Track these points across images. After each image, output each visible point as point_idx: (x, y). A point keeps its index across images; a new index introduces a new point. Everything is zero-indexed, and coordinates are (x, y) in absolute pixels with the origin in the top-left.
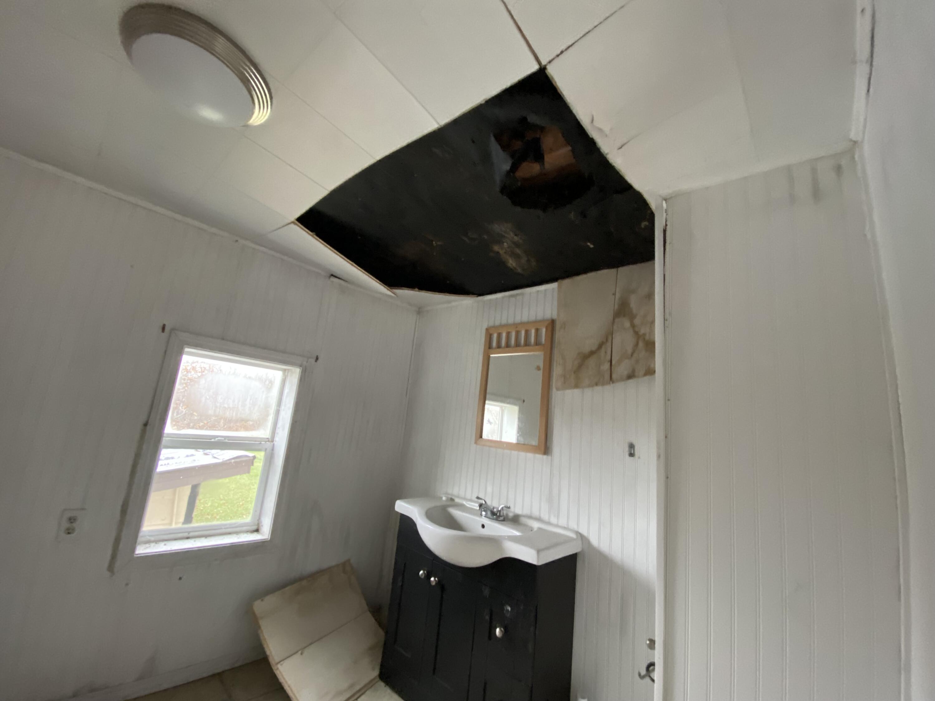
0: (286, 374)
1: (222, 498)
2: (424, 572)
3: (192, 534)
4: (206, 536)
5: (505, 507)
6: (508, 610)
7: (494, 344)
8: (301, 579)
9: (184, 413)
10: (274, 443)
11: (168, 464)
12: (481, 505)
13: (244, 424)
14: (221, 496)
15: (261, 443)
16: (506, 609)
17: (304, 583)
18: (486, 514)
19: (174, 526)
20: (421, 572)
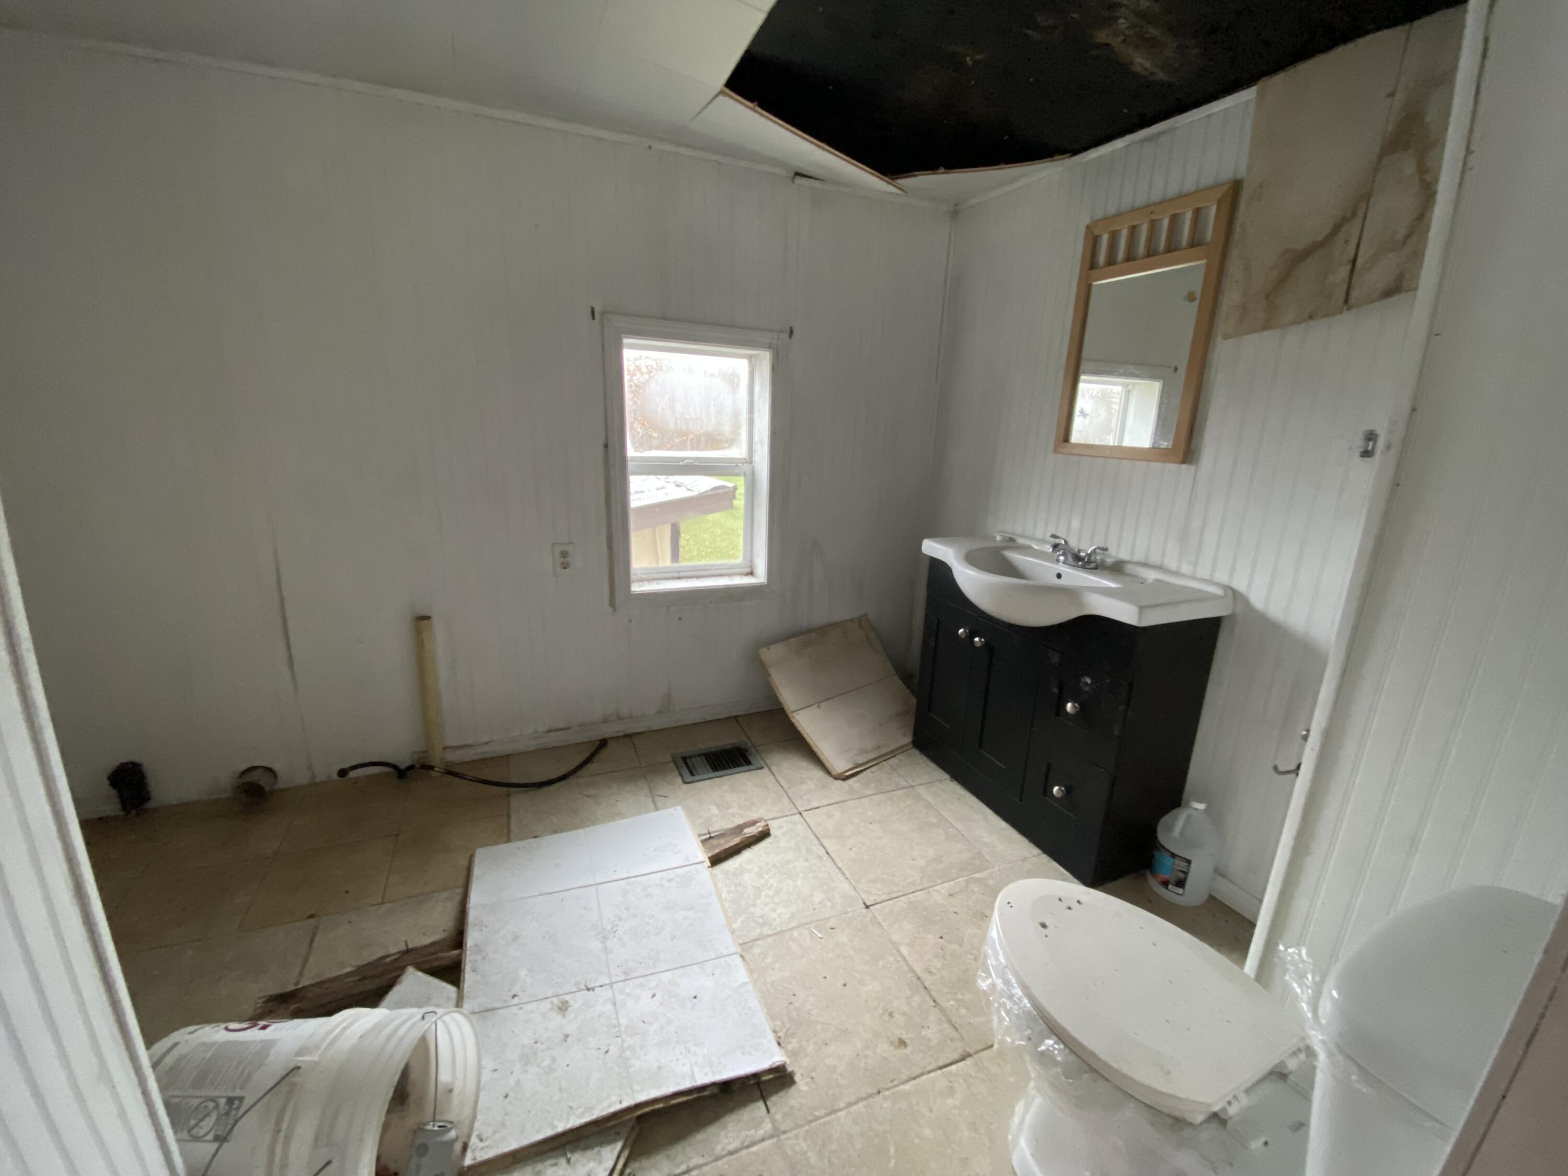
0: (753, 362)
1: (708, 545)
2: (965, 631)
3: (682, 574)
4: (698, 577)
5: (1097, 548)
6: (1087, 684)
7: (1102, 258)
8: (809, 631)
9: (641, 435)
10: (753, 464)
11: (640, 499)
12: (1055, 547)
13: (714, 441)
14: (707, 543)
15: (737, 466)
16: (1083, 681)
17: (813, 635)
18: (1066, 559)
19: (661, 565)
20: (961, 631)
